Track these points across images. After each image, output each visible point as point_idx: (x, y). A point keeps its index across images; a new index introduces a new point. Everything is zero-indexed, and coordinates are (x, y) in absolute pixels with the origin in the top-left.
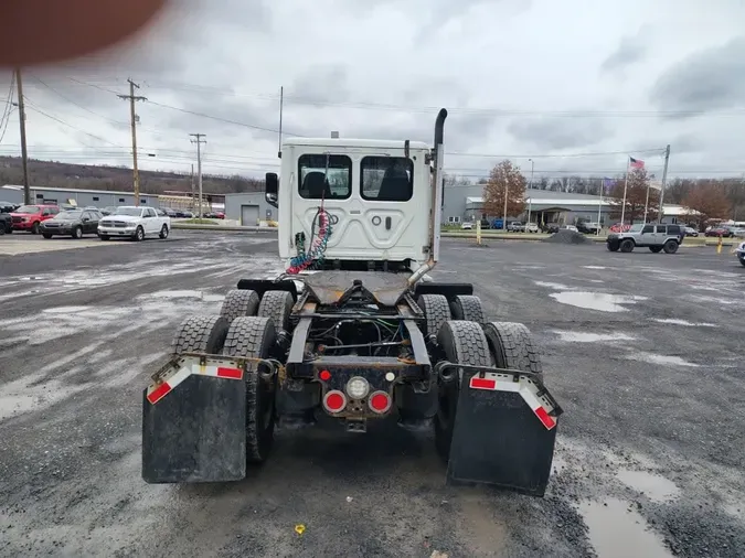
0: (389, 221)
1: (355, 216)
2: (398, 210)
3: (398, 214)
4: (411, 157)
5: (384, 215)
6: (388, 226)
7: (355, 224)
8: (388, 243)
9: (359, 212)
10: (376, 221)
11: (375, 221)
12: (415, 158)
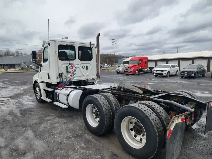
0: (87, 67)
3: (89, 65)
4: (91, 47)
5: (85, 65)
6: (87, 69)
8: (87, 74)
9: (78, 65)
10: (84, 67)
12: (92, 47)
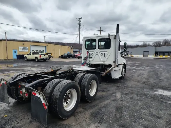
0: (105, 54)
1: (97, 53)
2: (107, 52)
3: (107, 53)
4: (110, 38)
5: (103, 53)
6: (105, 56)
7: (97, 55)
8: (105, 60)
9: (97, 52)
11: (101, 54)
